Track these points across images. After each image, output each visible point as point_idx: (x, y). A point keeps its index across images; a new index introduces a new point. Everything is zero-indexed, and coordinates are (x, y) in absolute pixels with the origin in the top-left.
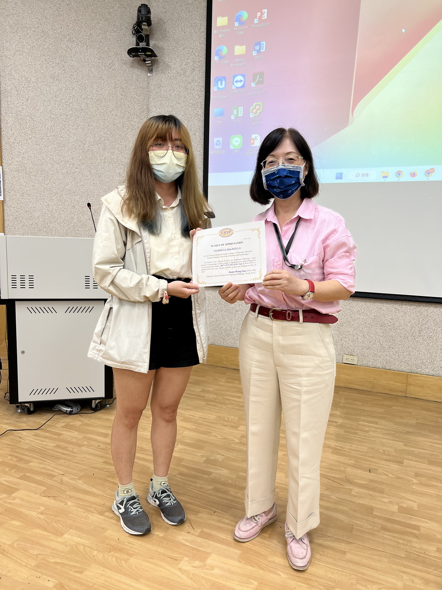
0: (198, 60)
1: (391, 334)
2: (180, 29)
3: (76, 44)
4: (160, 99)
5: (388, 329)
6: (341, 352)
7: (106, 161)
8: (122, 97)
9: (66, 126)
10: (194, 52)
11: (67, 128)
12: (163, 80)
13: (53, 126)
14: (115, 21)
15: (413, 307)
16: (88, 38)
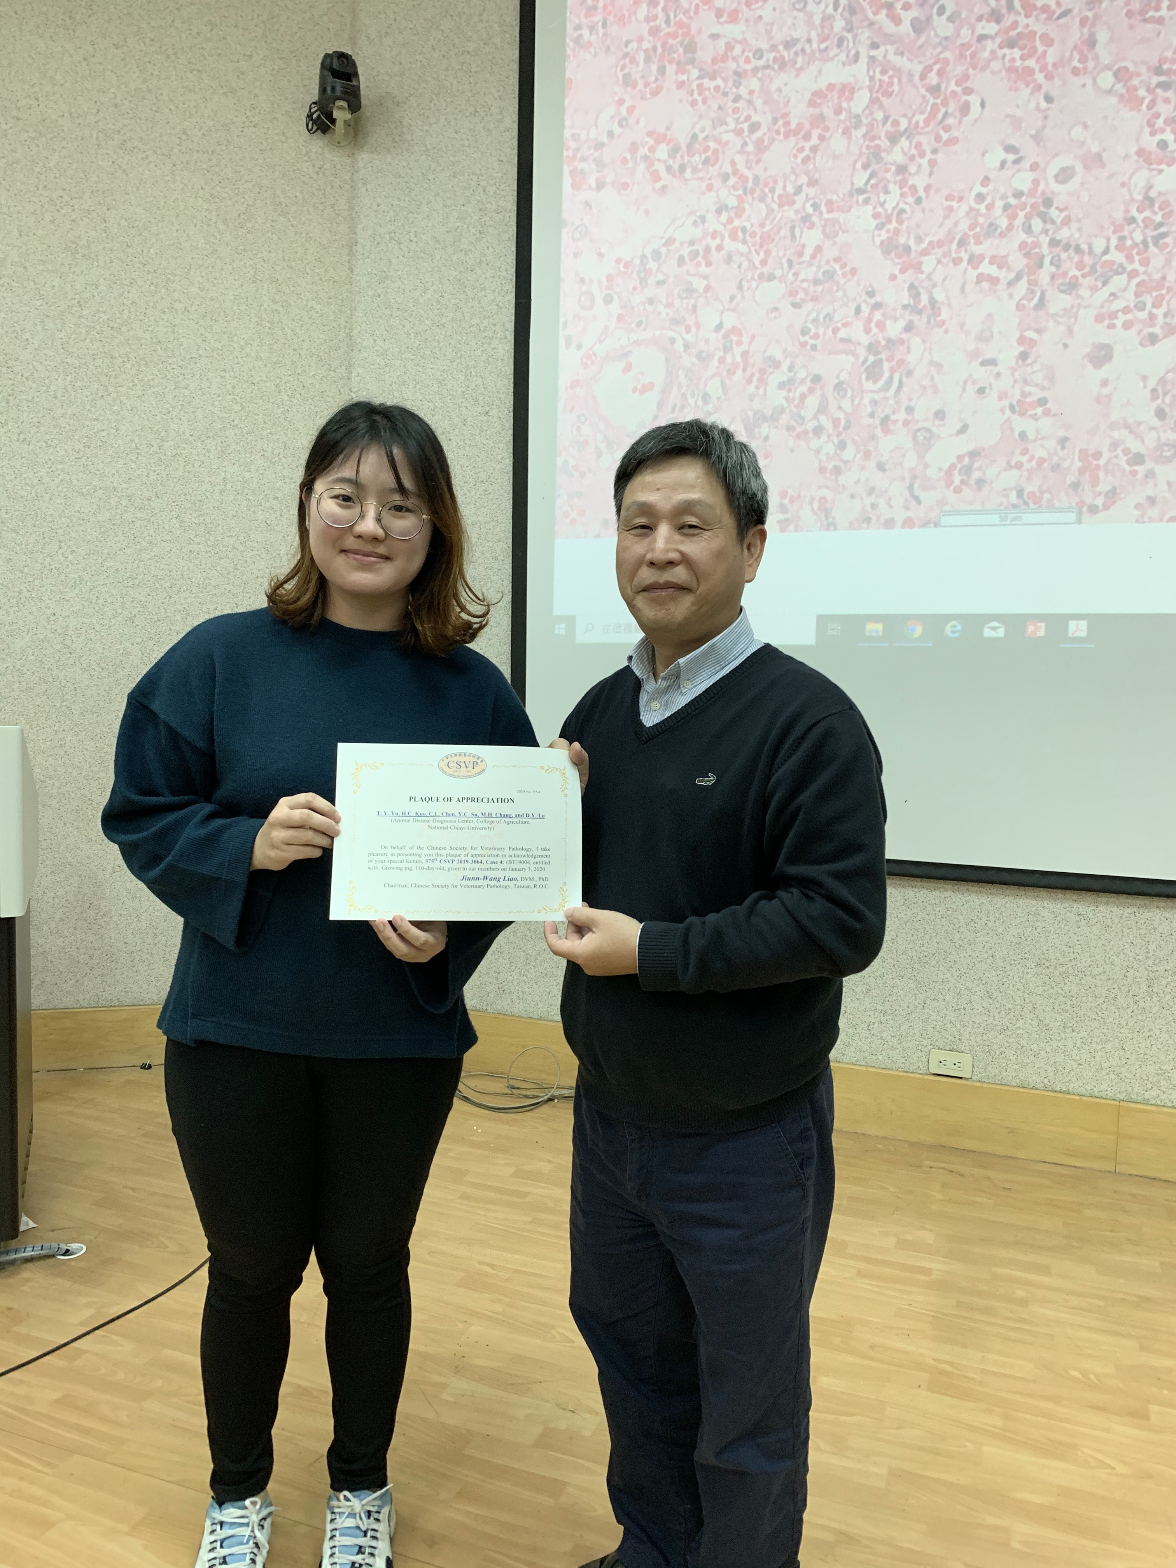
0: (494, 207)
1: (1067, 988)
2: (443, 120)
3: (140, 155)
4: (387, 312)
5: (1057, 973)
6: (924, 1042)
7: (228, 486)
8: (274, 307)
9: (111, 389)
10: (483, 183)
11: (114, 395)
12: (394, 261)
13: (69, 388)
14: (256, 95)
15: (1129, 911)
16: (177, 141)
